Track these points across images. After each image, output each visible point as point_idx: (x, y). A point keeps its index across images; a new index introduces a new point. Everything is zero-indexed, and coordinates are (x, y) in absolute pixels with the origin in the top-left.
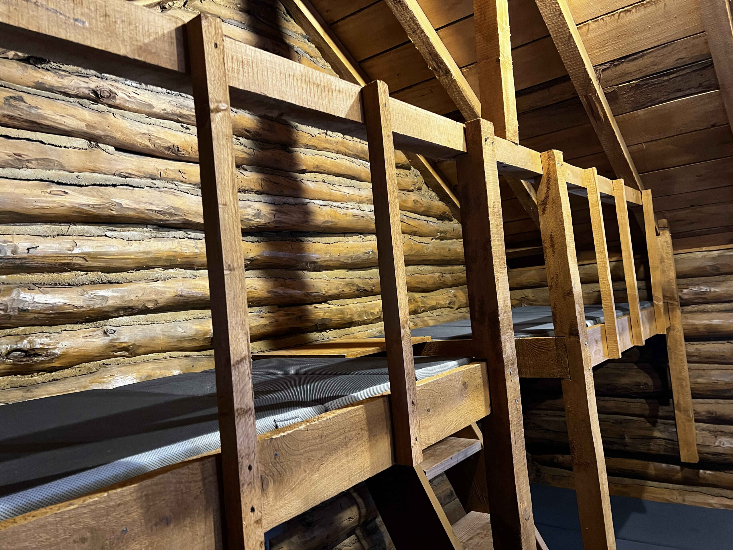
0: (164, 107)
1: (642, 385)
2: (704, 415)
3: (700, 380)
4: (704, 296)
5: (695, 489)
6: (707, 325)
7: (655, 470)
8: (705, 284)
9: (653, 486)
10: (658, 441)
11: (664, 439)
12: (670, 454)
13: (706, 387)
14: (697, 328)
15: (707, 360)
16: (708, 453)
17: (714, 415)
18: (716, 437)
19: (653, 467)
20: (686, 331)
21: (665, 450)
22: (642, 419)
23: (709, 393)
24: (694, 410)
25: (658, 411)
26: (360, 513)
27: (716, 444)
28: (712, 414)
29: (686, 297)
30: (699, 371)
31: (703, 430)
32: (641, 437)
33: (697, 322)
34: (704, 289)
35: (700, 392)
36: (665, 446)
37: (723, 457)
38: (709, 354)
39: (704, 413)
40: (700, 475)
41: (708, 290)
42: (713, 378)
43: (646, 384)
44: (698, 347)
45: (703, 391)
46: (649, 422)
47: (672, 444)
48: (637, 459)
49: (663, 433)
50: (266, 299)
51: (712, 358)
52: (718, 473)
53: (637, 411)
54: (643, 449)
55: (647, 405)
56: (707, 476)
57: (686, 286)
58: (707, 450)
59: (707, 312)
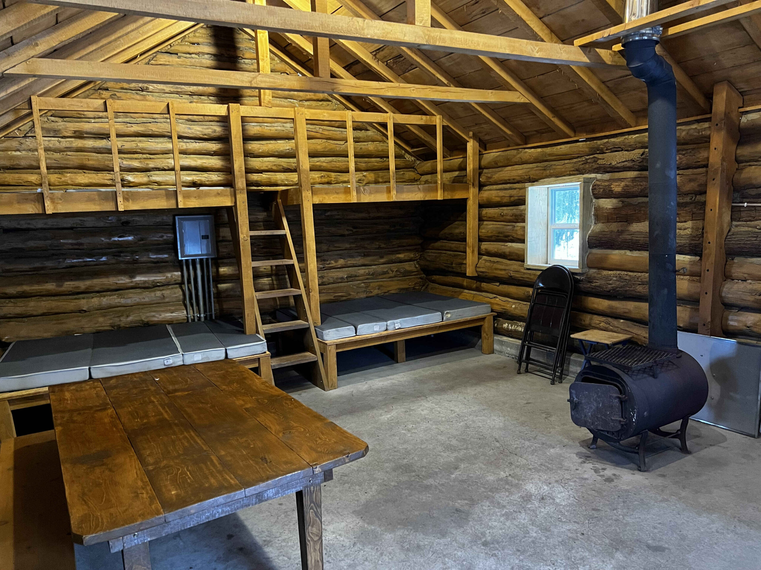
0: (169, 89)
9: (466, 293)
15: (489, 219)
20: (480, 201)
47: (463, 266)
50: (221, 169)
54: (459, 270)
58: (480, 270)
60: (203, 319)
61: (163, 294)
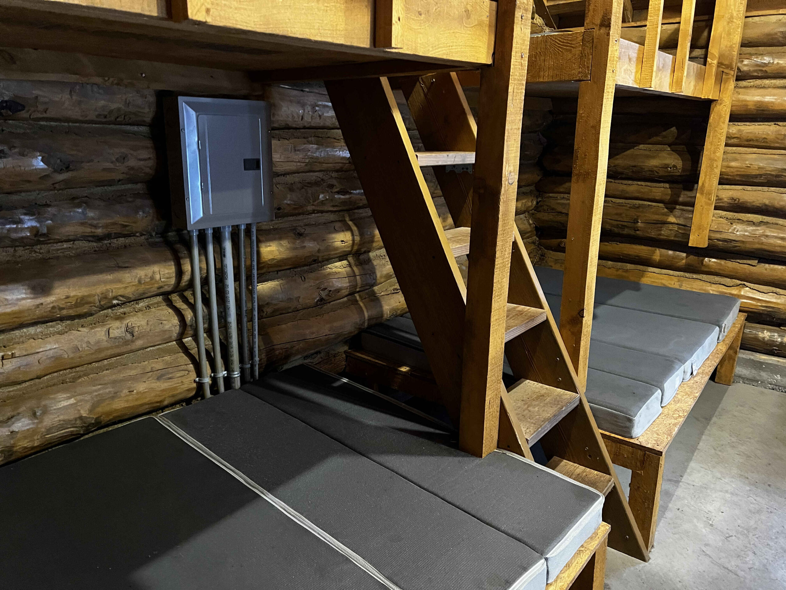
1: (671, 168)
2: (726, 202)
3: (733, 164)
4: (764, 69)
5: (695, 276)
6: (759, 102)
7: (660, 256)
8: (770, 54)
9: (654, 273)
10: (671, 226)
11: (677, 224)
12: (680, 239)
13: (738, 171)
14: (747, 106)
15: (747, 143)
16: (718, 240)
17: (736, 202)
18: (732, 224)
19: (658, 254)
20: (734, 108)
21: (675, 236)
22: (661, 205)
23: (738, 178)
24: (717, 196)
25: (679, 197)
26: (353, 240)
27: (730, 231)
28: (735, 200)
29: (745, 69)
30: (734, 155)
31: (721, 217)
32: (654, 222)
33: (748, 98)
34: (767, 59)
35: (729, 177)
36: (677, 231)
37: (733, 244)
38: (751, 136)
39: (726, 200)
40: (704, 263)
41: (772, 62)
42: (747, 162)
43: (674, 166)
44: (742, 128)
45: (733, 176)
46: (667, 208)
47: (685, 230)
48: (644, 245)
49: (678, 219)
51: (753, 140)
52: (723, 262)
53: (658, 196)
54: (653, 234)
55: (669, 190)
56: (711, 263)
57: (747, 56)
58: (718, 236)
59: (764, 87)
60: (237, 384)
61: (129, 330)
